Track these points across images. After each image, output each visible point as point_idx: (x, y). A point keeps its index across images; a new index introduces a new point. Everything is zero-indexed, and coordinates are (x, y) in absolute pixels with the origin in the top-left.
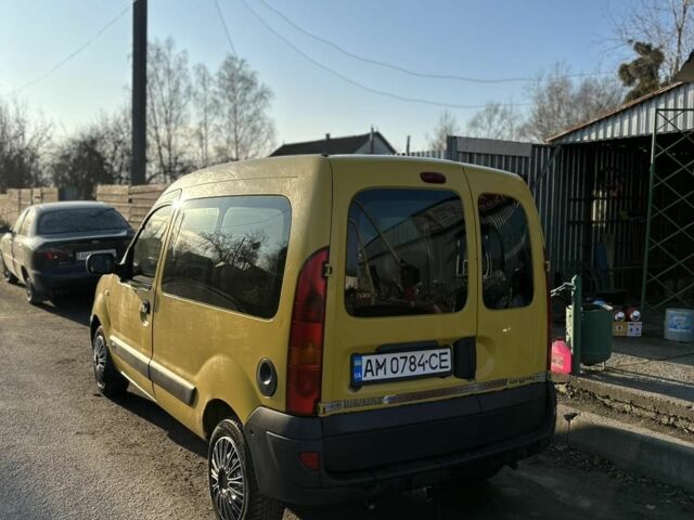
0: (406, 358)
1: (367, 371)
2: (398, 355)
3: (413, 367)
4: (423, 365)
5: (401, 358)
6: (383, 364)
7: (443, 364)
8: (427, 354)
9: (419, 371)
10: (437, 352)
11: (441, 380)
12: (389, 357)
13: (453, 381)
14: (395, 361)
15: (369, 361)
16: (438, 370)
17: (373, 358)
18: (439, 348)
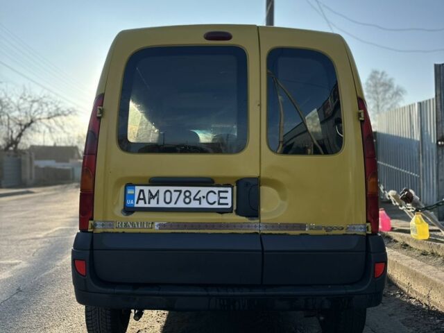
0: (180, 191)
1: (139, 199)
2: (172, 189)
3: (187, 200)
4: (199, 200)
5: (175, 191)
6: (156, 195)
7: (222, 201)
8: (204, 190)
9: (195, 204)
10: (216, 189)
11: (220, 215)
12: (162, 189)
13: (233, 218)
14: (168, 194)
15: (142, 191)
16: (216, 206)
17: (146, 189)
18: (218, 186)
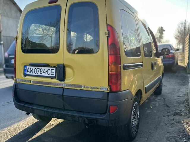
0: (39, 69)
1: (28, 71)
2: (37, 68)
3: (41, 72)
4: (45, 72)
5: (38, 69)
6: (32, 70)
7: (52, 73)
8: (47, 68)
9: (43, 74)
10: (50, 68)
11: (51, 79)
12: (34, 68)
13: (55, 81)
14: (36, 70)
15: (28, 68)
16: (50, 75)
17: (30, 67)
18: (51, 67)
